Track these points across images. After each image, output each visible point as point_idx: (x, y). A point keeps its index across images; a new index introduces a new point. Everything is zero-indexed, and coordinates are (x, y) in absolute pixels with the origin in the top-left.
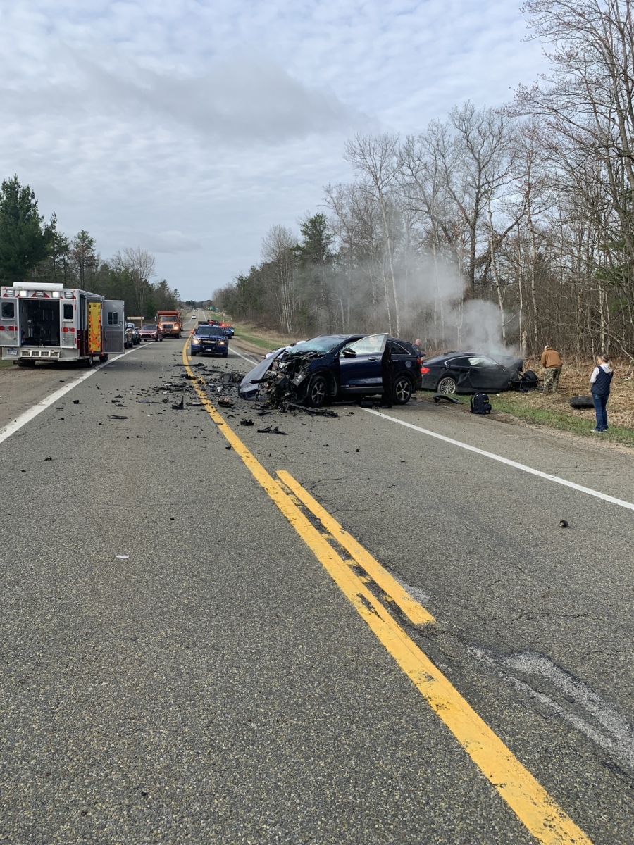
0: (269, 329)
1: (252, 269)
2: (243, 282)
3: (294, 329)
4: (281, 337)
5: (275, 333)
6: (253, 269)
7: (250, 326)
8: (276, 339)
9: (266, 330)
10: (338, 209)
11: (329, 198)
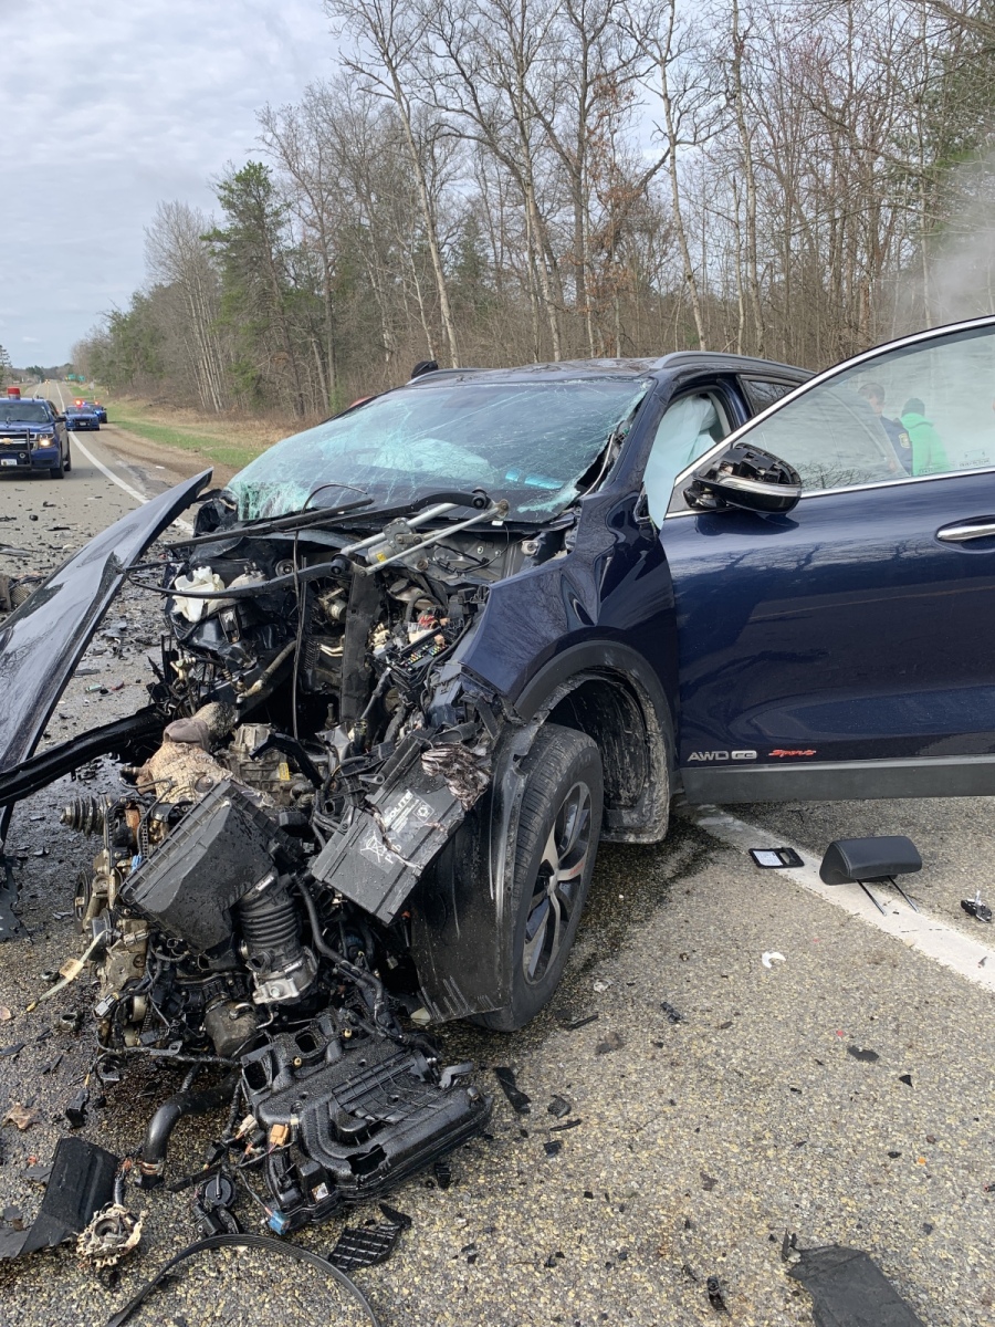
0: (179, 406)
1: (135, 298)
2: (120, 324)
3: (226, 405)
4: (202, 420)
5: (191, 414)
6: (137, 298)
7: (142, 403)
8: (193, 425)
9: (173, 410)
10: (290, 156)
11: (269, 136)
